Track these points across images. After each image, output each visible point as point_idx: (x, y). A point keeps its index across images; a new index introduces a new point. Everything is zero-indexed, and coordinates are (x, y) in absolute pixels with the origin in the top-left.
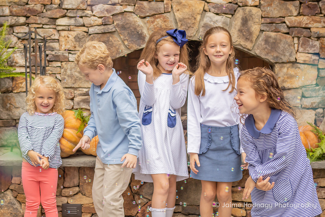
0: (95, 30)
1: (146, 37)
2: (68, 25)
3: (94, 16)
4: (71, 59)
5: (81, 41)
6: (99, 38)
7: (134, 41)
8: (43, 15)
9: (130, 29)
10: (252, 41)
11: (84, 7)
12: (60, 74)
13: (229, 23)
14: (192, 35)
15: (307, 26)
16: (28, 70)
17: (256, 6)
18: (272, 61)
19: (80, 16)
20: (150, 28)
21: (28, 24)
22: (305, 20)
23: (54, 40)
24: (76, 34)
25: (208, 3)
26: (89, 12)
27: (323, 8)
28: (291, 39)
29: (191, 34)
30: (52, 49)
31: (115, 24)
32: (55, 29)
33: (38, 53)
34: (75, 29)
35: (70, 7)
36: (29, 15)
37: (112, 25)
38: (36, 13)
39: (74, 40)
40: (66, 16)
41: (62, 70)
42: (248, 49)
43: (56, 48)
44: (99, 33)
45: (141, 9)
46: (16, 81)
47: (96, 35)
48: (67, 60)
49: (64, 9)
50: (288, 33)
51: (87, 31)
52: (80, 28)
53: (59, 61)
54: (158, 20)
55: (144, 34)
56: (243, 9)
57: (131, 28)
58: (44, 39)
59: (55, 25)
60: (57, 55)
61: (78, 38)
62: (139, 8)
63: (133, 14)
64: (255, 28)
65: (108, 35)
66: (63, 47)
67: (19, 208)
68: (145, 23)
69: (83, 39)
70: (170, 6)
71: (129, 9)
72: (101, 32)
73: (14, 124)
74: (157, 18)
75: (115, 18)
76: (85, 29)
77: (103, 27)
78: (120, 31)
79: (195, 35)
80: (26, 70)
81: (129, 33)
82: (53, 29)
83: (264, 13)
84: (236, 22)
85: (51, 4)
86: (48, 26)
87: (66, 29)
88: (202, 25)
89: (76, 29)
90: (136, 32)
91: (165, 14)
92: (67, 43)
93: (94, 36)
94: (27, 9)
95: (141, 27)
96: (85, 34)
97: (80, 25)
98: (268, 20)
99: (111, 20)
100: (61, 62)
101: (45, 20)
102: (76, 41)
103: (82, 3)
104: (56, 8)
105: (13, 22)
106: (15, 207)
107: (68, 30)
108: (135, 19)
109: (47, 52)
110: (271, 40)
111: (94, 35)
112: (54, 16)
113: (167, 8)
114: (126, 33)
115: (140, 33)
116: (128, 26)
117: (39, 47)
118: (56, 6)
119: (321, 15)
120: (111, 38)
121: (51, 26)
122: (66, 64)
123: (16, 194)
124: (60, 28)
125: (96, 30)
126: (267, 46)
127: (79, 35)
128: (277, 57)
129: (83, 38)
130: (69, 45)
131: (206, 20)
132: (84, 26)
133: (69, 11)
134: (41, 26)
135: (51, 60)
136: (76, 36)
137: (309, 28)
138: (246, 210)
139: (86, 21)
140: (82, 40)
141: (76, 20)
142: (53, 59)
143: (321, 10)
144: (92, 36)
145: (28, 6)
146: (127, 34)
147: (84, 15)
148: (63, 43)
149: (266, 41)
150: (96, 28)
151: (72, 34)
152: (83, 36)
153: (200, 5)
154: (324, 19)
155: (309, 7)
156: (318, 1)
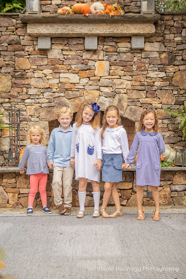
2: (31, 102)
3: (44, 98)
4: (32, 120)
6: (47, 109)
8: (18, 98)
10: (123, 111)
11: (39, 94)
13: (112, 102)
15: (150, 103)
16: (11, 126)
17: (125, 93)
18: (133, 120)
19: (37, 98)
20: (73, 104)
21: (10, 102)
22: (149, 100)
23: (24, 110)
24: (35, 107)
25: (102, 92)
26: (42, 96)
27: (157, 94)
28: (143, 109)
30: (23, 115)
31: (55, 102)
32: (24, 105)
33: (16, 117)
34: (34, 105)
35: (32, 94)
36: (10, 98)
37: (53, 103)
38: (14, 97)
39: (34, 110)
40: (30, 98)
41: (28, 126)
42: (121, 114)
43: (25, 115)
45: (68, 94)
46: (3, 131)
47: (45, 108)
48: (30, 120)
49: (29, 95)
50: (141, 107)
52: (37, 104)
54: (76, 100)
56: (119, 95)
57: (63, 104)
58: (19, 110)
59: (24, 103)
60: (25, 118)
61: (36, 109)
62: (67, 94)
63: (64, 97)
64: (125, 104)
65: (51, 108)
66: (28, 114)
67: (6, 195)
68: (70, 102)
69: (39, 110)
70: (83, 93)
71: (62, 94)
72: (48, 106)
73: (2, 154)
74: (76, 99)
75: (55, 99)
76: (40, 105)
77: (49, 104)
78: (57, 106)
80: (10, 126)
83: (129, 97)
84: (115, 101)
85: (22, 92)
86: (21, 103)
88: (99, 103)
91: (80, 97)
92: (30, 111)
94: (10, 95)
95: (68, 104)
96: (40, 107)
98: (131, 100)
99: (53, 100)
100: (27, 121)
101: (19, 100)
102: (35, 111)
103: (38, 92)
104: (25, 94)
105: (2, 101)
106: (4, 194)
107: (31, 105)
108: (65, 100)
109: (20, 117)
110: (133, 110)
112: (24, 98)
113: (81, 94)
114: (60, 106)
116: (61, 103)
117: (17, 114)
118: (25, 93)
119: (157, 98)
120: (53, 109)
121: (22, 103)
122: (29, 122)
123: (5, 188)
124: (27, 104)
125: (45, 105)
126: (131, 113)
127: (37, 107)
128: (136, 118)
130: (31, 113)
131: (101, 100)
132: (39, 103)
133: (31, 96)
134: (17, 103)
137: (152, 104)
138: (121, 193)
139: (40, 101)
141: (35, 100)
142: (23, 120)
143: (157, 95)
144: (43, 108)
145: (10, 93)
147: (39, 98)
148: (28, 112)
149: (131, 110)
151: (33, 107)
153: (97, 93)
154: (158, 100)
155: (151, 94)
156: (155, 91)
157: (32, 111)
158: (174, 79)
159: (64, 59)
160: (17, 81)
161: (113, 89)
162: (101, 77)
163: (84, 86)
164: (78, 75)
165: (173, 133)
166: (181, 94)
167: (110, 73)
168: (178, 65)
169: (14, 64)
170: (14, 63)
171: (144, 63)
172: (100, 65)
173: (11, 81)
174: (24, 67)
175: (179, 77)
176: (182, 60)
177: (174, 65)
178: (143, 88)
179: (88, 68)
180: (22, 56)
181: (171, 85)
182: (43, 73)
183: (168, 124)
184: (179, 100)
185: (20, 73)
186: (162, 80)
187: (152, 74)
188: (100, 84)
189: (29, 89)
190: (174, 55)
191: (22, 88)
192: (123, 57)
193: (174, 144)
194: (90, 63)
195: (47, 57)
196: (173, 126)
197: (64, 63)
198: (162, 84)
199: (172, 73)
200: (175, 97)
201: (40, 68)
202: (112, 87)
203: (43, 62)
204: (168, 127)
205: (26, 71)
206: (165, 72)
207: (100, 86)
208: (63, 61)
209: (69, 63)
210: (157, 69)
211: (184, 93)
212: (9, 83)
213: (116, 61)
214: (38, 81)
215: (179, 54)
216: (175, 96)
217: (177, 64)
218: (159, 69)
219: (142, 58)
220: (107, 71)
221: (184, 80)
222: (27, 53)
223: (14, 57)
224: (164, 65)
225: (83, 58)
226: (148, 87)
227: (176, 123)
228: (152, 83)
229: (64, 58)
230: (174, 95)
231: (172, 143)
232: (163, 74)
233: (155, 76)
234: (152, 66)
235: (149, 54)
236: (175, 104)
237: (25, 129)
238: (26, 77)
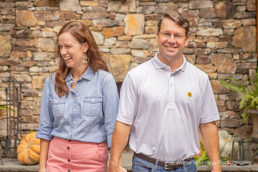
2: (38, 71)
3: (56, 65)
4: (39, 95)
8: (21, 65)
11: (49, 59)
12: (32, 105)
16: (11, 103)
19: (46, 65)
21: (10, 71)
23: (28, 82)
24: (43, 78)
25: (134, 56)
26: (52, 63)
27: (211, 60)
29: (122, 78)
30: (27, 88)
32: (29, 74)
35: (39, 59)
36: (10, 65)
38: (15, 64)
39: (42, 82)
40: (36, 65)
41: (34, 103)
43: (30, 88)
48: (37, 96)
49: (35, 61)
52: (46, 74)
59: (29, 72)
60: (30, 93)
66: (34, 87)
70: (108, 59)
80: (7, 103)
82: (27, 75)
85: (26, 57)
86: (24, 73)
87: (36, 74)
89: (44, 74)
92: (37, 84)
94: (9, 61)
97: (46, 71)
100: (33, 97)
101: (22, 69)
103: (47, 57)
104: (29, 60)
107: (38, 75)
109: (23, 90)
112: (28, 66)
119: (210, 64)
121: (26, 73)
122: (36, 99)
124: (32, 74)
132: (49, 72)
133: (38, 62)
134: (19, 72)
136: (43, 80)
139: (50, 69)
141: (43, 68)
142: (27, 95)
143: (210, 61)
145: (10, 59)
147: (48, 65)
148: (35, 84)
151: (41, 78)
153: (127, 58)
154: (213, 67)
155: (202, 59)
156: (208, 55)
157: (39, 84)
158: (234, 38)
159: (82, 13)
160: (19, 42)
161: (149, 52)
162: (132, 36)
163: (109, 48)
164: (102, 34)
165: (234, 113)
166: (245, 60)
167: (145, 30)
168: (240, 19)
169: (15, 20)
170: (14, 18)
171: (193, 16)
172: (132, 20)
173: (10, 42)
174: (28, 23)
175: (242, 35)
176: (247, 11)
177: (235, 19)
178: (191, 50)
179: (115, 23)
180: (25, 8)
181: (230, 46)
182: (54, 32)
183: (226, 101)
184: (242, 67)
185: (22, 31)
186: (218, 40)
187: (203, 32)
188: (131, 46)
189: (35, 53)
190: (235, 4)
191: (26, 52)
192: (163, 9)
193: (235, 128)
194: (118, 17)
195: (59, 9)
196: (233, 103)
197: (83, 18)
198: (218, 45)
199: (232, 30)
200: (237, 63)
201: (49, 24)
202: (147, 49)
203: (54, 16)
204: (226, 105)
205: (31, 29)
206: (223, 29)
207: (131, 49)
208: (81, 15)
209: (89, 17)
210: (210, 24)
211: (248, 58)
212: (8, 45)
213: (154, 14)
214: (47, 42)
215: (242, 4)
216: (237, 61)
217: (240, 17)
218: (213, 25)
219: (189, 9)
220: (141, 28)
221: (249, 39)
222: (32, 4)
223: (13, 10)
224: (220, 18)
225: (109, 9)
226: (197, 49)
227: (237, 100)
228: (204, 44)
229: (82, 10)
230: (235, 60)
231: (232, 128)
232: (218, 32)
233: (208, 34)
234: (203, 20)
235: (199, 3)
236: (236, 73)
237: (30, 108)
238: (31, 36)
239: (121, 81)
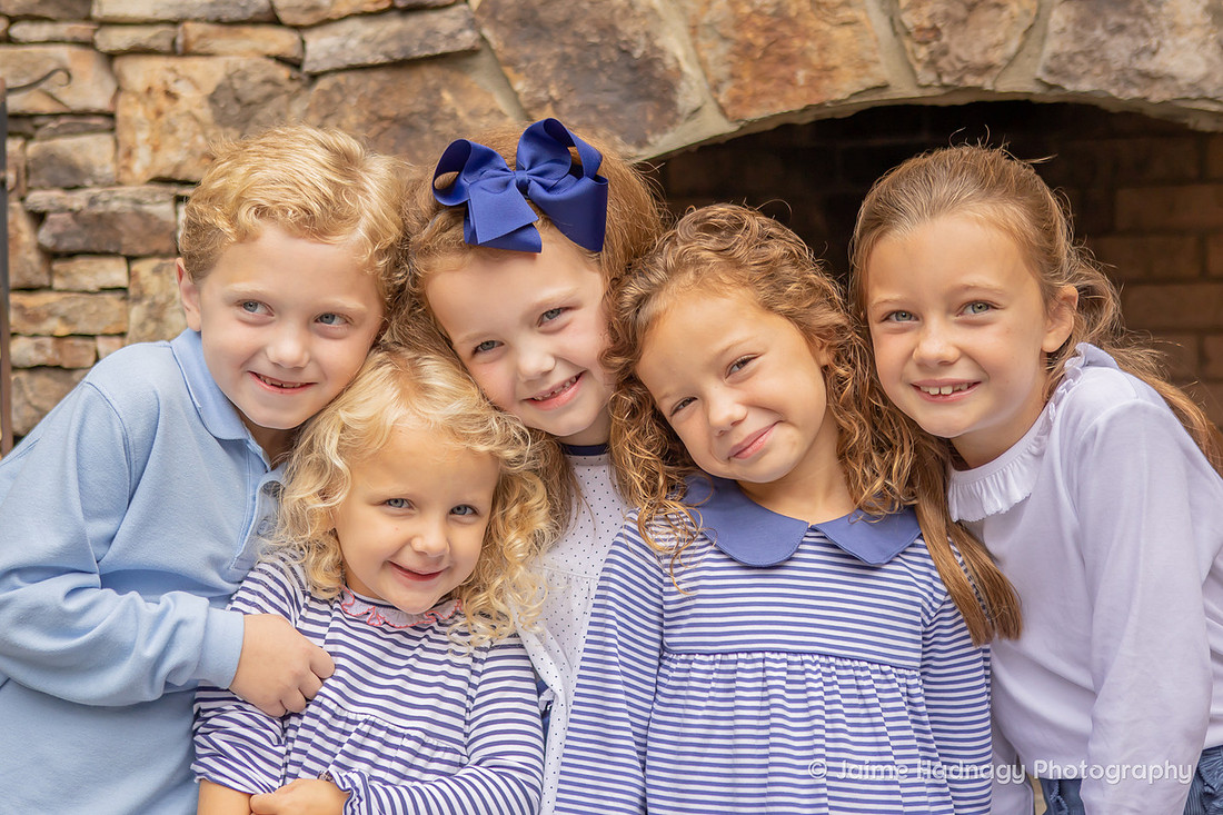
0: (343, 46)
1: (683, 84)
2: (170, 14)
5: (258, 123)
6: (374, 99)
7: (600, 113)
9: (575, 34)
12: (122, 334)
14: (996, 57)
20: (706, 20)
23: (81, 119)
24: (219, 77)
29: (985, 52)
30: (72, 177)
32: (88, 44)
34: (214, 45)
37: (453, 12)
39: (205, 113)
41: (137, 313)
43: (98, 171)
44: (370, 61)
47: (352, 79)
48: (165, 245)
51: (293, 53)
52: (248, 37)
53: (115, 255)
55: (669, 61)
57: (582, 27)
59: (88, 19)
60: (100, 217)
61: (238, 100)
65: (431, 75)
66: (142, 164)
69: (269, 110)
72: (381, 59)
76: (282, 41)
77: (394, 25)
78: (507, 45)
79: (1011, 61)
81: (565, 58)
82: (75, 50)
86: (44, 31)
87: (154, 44)
89: (222, 42)
90: (613, 53)
92: (163, 132)
93: (338, 87)
95: (644, 15)
96: (283, 73)
97: (251, 12)
100: (130, 259)
102: (222, 120)
107: (172, 52)
109: (39, 198)
111: (341, 78)
114: (545, 57)
115: (638, 53)
116: (559, 11)
120: (447, 96)
121: (63, 30)
122: (157, 271)
124: (117, 39)
125: (353, 43)
127: (244, 76)
129: (269, 97)
130: (178, 146)
132: (272, 19)
134: (1, 28)
135: (65, 245)
136: (220, 88)
140: (260, 116)
142: (78, 243)
144: (323, 84)
146: (558, 69)
148: (142, 136)
150: (350, 35)
151: (197, 75)
152: (268, 88)
157: (184, 131)
239: (971, 81)
